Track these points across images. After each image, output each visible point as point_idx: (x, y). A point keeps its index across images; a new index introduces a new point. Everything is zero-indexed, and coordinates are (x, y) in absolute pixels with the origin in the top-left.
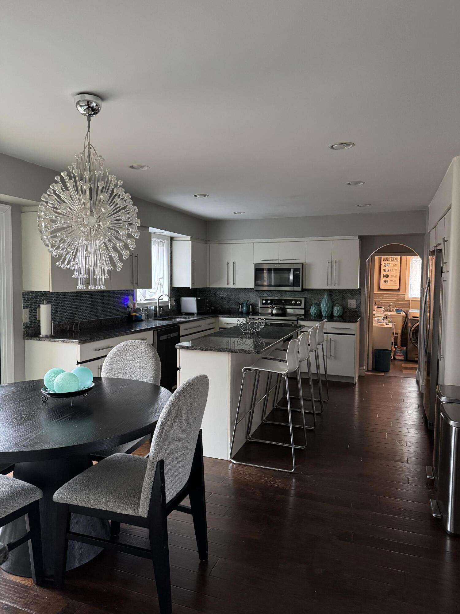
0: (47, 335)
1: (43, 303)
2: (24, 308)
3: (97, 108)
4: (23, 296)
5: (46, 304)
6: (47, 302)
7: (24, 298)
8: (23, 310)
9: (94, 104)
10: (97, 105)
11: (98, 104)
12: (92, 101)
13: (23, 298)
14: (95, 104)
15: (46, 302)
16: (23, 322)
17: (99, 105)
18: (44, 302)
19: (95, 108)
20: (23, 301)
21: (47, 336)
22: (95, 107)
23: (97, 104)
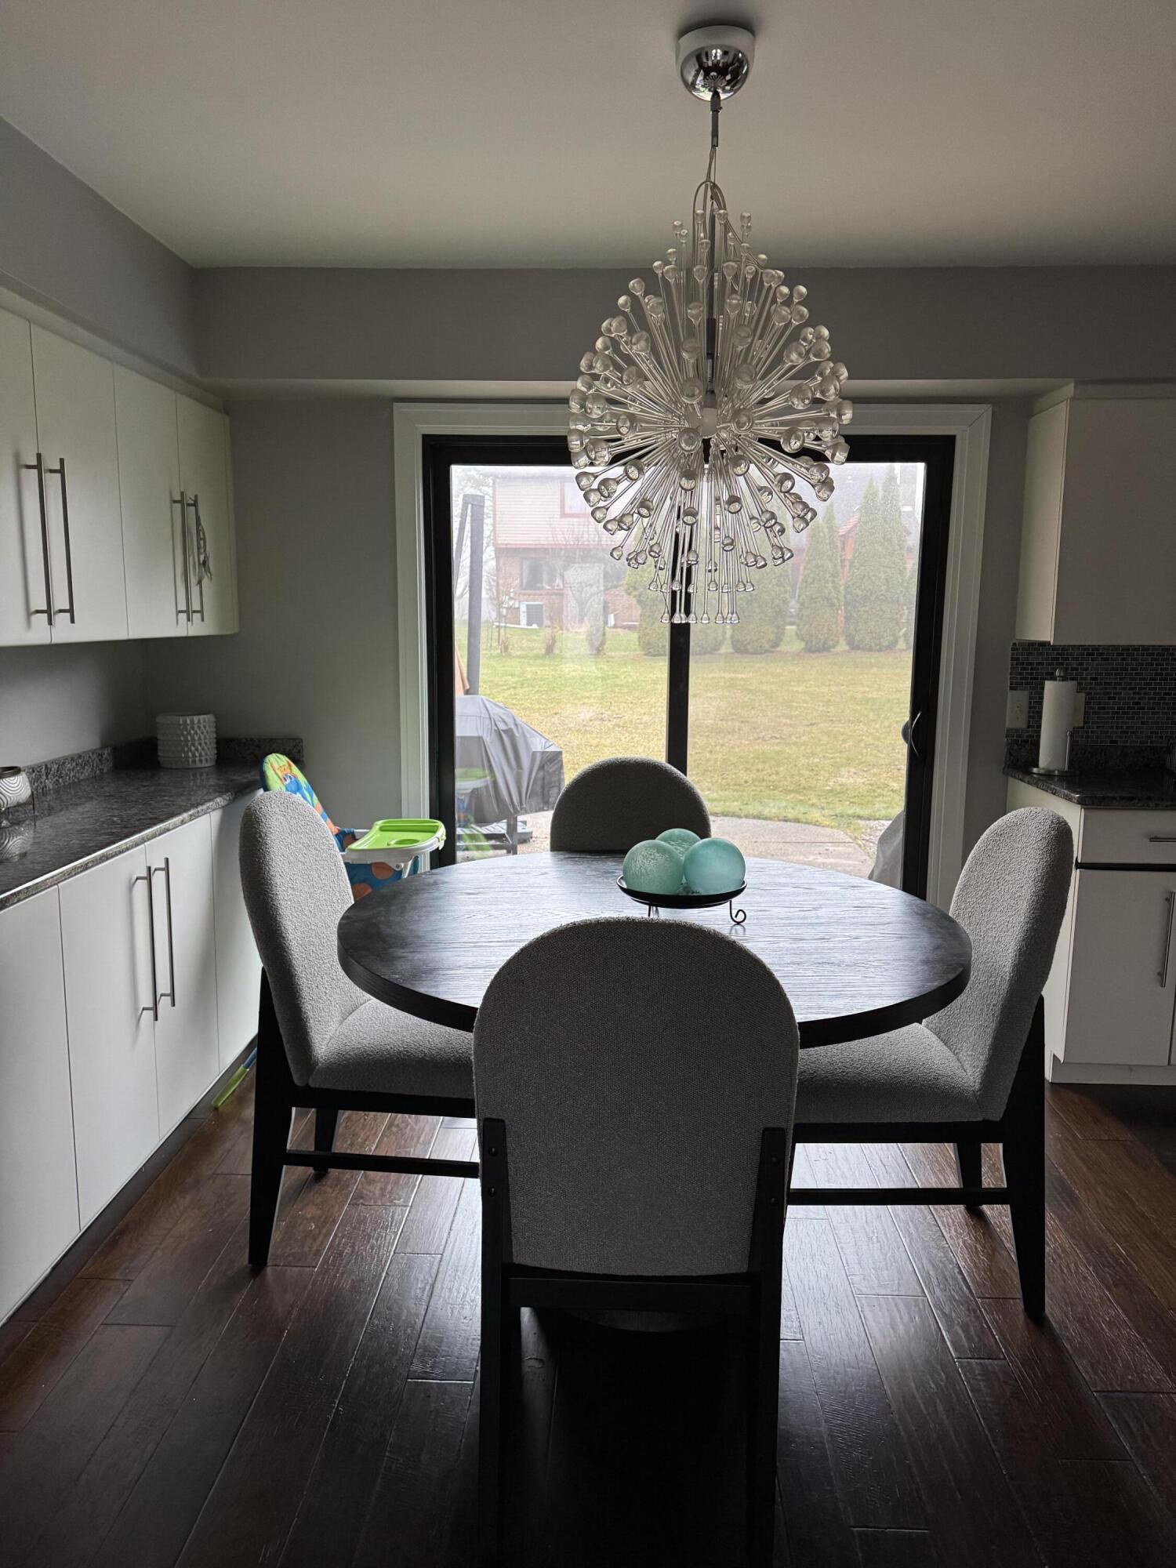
0: (1052, 768)
1: (1053, 678)
2: (1011, 689)
3: (729, 59)
4: (1012, 654)
5: (1063, 680)
6: (1066, 674)
7: (1017, 659)
8: (1010, 694)
9: (717, 54)
10: (725, 53)
11: (726, 46)
12: (706, 50)
13: (1012, 659)
14: (719, 51)
15: (1062, 674)
16: (1008, 725)
17: (730, 47)
18: (1057, 673)
19: (723, 63)
20: (1011, 668)
21: (1049, 771)
22: (722, 61)
23: (726, 49)
